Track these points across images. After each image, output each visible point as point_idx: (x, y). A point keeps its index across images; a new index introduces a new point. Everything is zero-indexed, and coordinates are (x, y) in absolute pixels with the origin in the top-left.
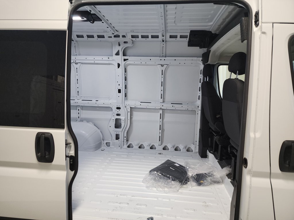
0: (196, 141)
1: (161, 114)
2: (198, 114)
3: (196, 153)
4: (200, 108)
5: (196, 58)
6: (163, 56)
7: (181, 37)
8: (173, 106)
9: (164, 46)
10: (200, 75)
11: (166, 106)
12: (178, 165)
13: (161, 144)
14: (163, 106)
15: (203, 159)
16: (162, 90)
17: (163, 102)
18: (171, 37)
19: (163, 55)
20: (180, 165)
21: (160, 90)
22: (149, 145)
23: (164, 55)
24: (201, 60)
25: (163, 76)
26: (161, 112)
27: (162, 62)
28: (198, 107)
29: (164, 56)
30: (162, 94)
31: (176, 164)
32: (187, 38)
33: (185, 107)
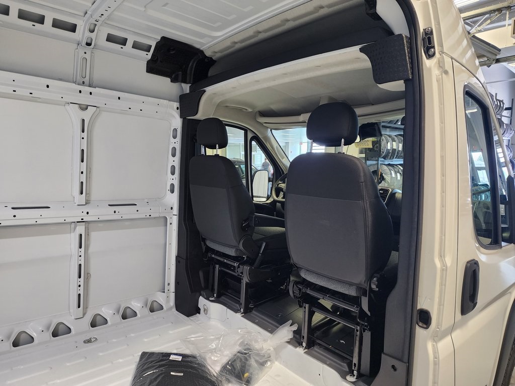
0: (169, 284)
1: (81, 235)
2: (171, 224)
3: (171, 308)
4: (176, 211)
5: (165, 102)
6: (84, 83)
7: (136, 46)
8: (115, 212)
9: (88, 56)
10: (173, 140)
11: (95, 213)
12: (179, 358)
13: (84, 314)
14: (88, 213)
15: (192, 318)
16: (82, 173)
17: (86, 203)
18: (110, 38)
19: (84, 80)
20: (184, 356)
21: (78, 172)
22: (48, 328)
23: (87, 80)
24: (175, 108)
25: (85, 135)
26: (81, 229)
27: (84, 99)
28: (172, 208)
29: (87, 82)
30: (82, 183)
31: (172, 357)
32: (149, 51)
33: (144, 211)
